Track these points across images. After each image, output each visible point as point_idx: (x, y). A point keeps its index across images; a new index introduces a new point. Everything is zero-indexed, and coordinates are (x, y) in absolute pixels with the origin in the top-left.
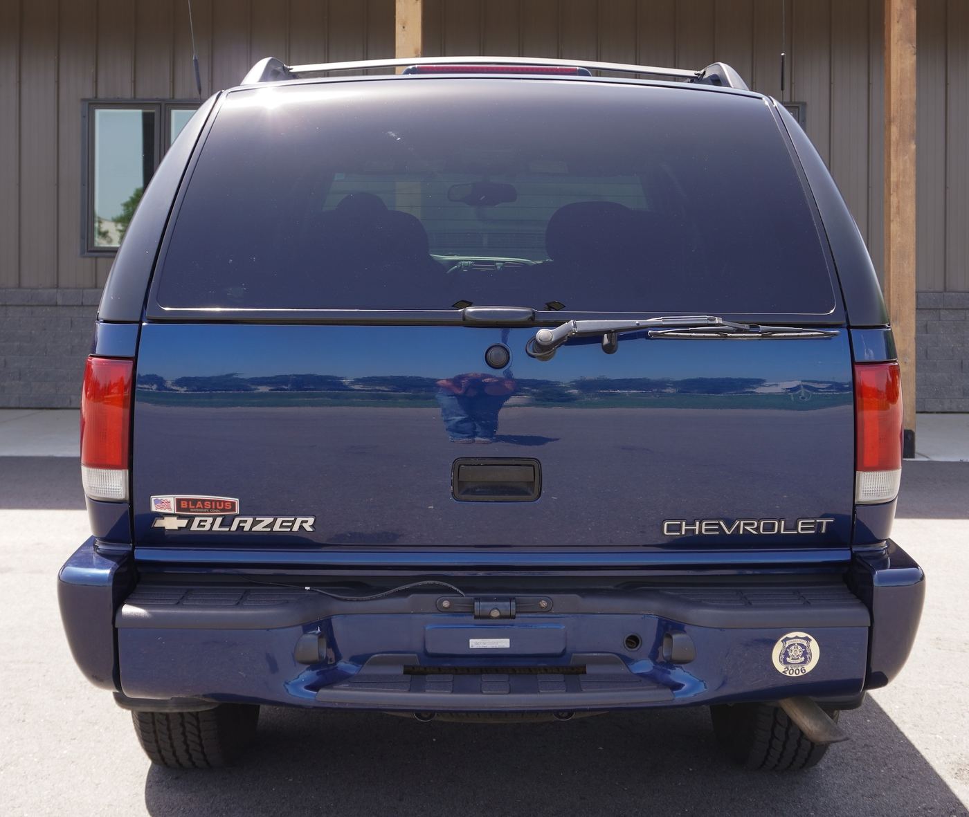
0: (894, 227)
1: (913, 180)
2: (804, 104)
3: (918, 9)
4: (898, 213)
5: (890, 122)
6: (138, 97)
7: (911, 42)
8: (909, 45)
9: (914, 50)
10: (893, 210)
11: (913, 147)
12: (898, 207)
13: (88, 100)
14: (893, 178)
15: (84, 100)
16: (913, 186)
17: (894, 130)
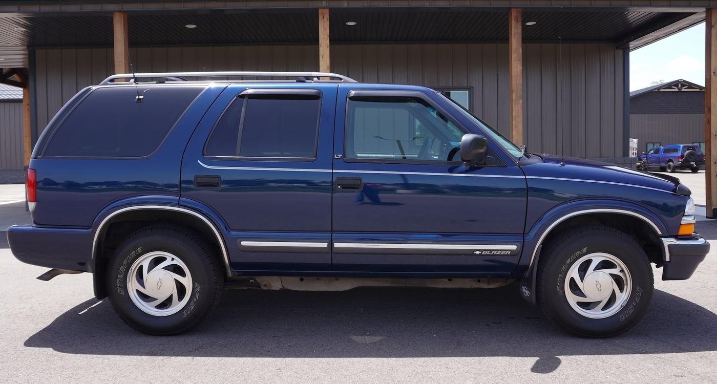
0: (514, 133)
1: (522, 114)
2: (473, 87)
3: (522, 48)
4: (516, 127)
5: (512, 93)
8: (519, 62)
9: (521, 64)
10: (514, 126)
11: (521, 101)
12: (516, 125)
14: (514, 114)
16: (521, 117)
17: (514, 95)
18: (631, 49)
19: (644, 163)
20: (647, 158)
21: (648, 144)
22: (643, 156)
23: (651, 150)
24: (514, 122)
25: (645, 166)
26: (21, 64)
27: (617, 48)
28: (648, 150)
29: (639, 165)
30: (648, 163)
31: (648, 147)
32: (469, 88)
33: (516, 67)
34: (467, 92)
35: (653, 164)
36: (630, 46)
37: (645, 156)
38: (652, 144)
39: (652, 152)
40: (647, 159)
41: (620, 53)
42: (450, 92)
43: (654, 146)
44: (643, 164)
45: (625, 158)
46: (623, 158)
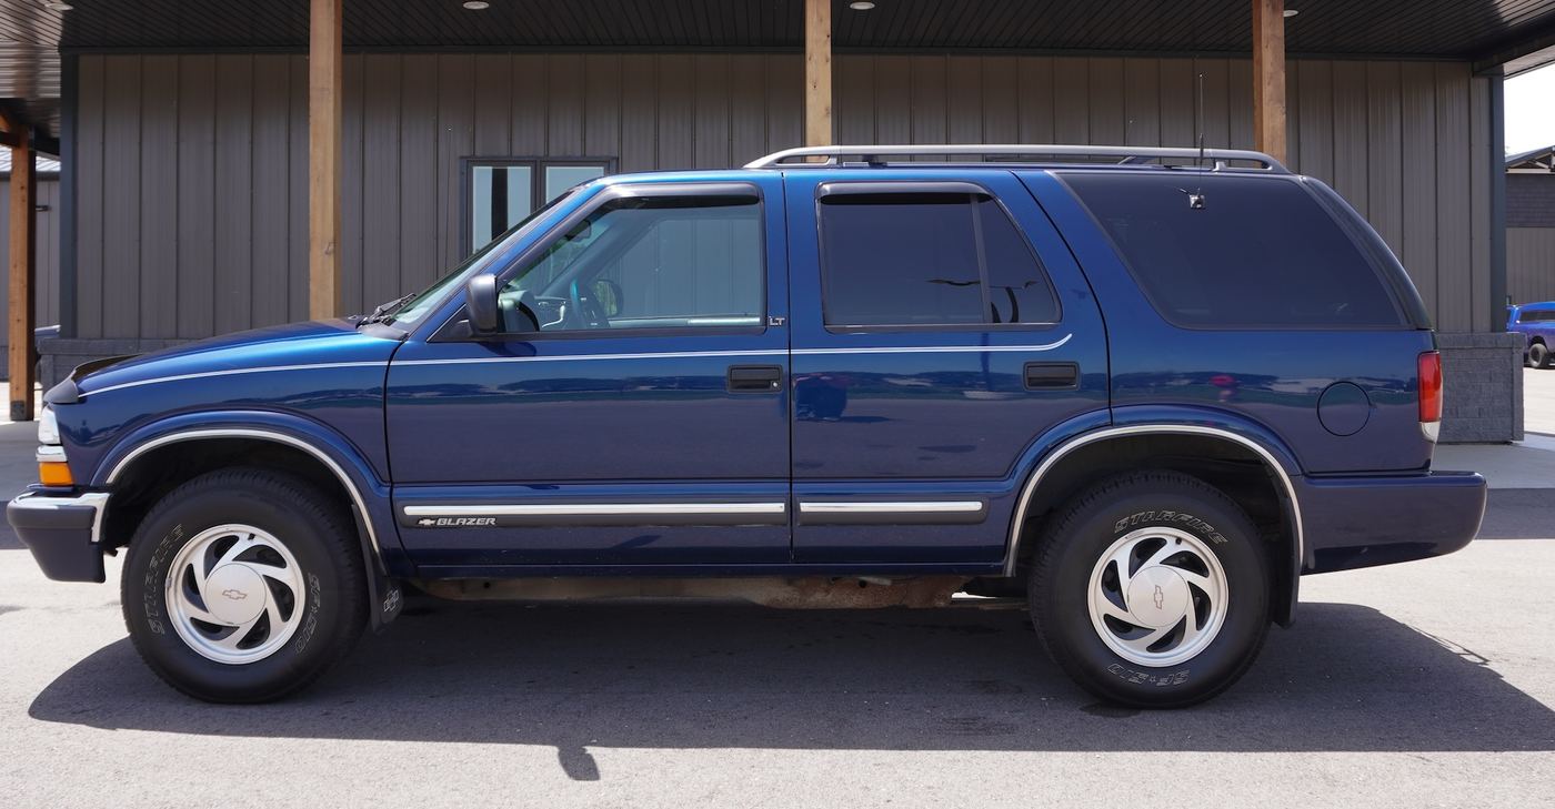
6: (514, 154)
7: (1280, 102)
9: (1284, 110)
13: (466, 157)
15: (462, 158)
26: (10, 89)
27: (1475, 74)
41: (1481, 85)
45: (1498, 334)
46: (1493, 334)
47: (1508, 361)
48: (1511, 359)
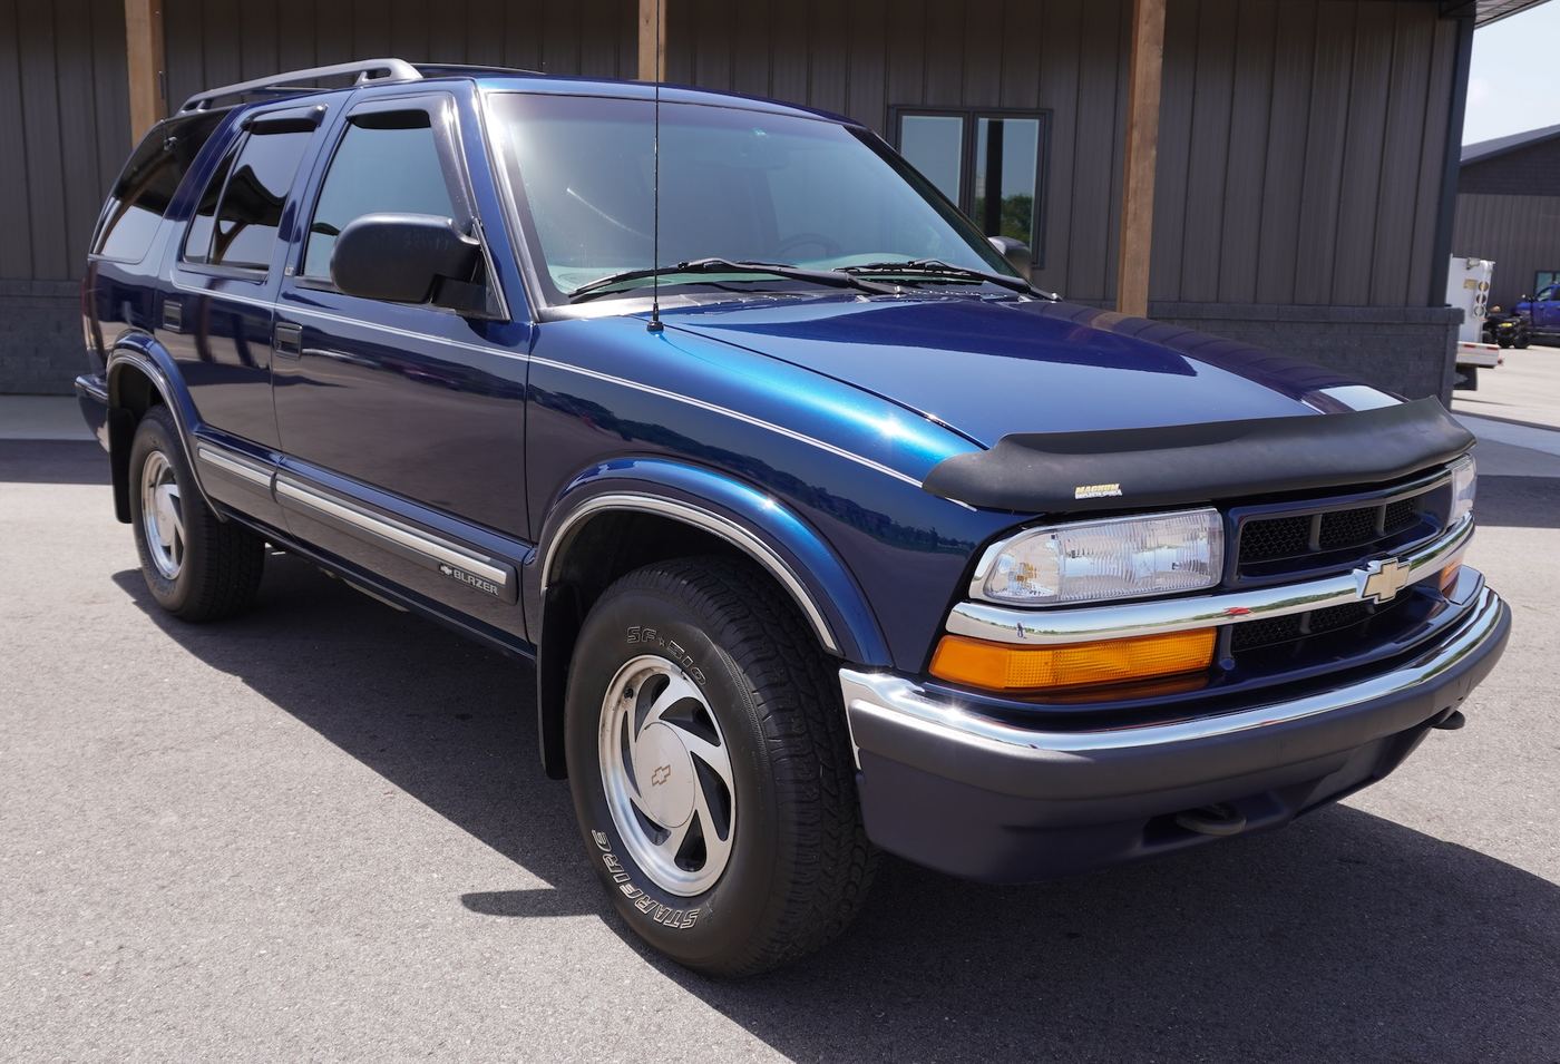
0: (1130, 235)
2: (1052, 111)
3: (1167, 10)
5: (1132, 127)
8: (1154, 47)
9: (1160, 53)
10: (1130, 217)
11: (1154, 153)
14: (1132, 184)
16: (1151, 194)
17: (1136, 135)
18: (1479, 18)
19: (1523, 322)
20: (1531, 309)
21: (1540, 275)
22: (1523, 304)
23: (1544, 291)
24: (1131, 206)
25: (1524, 330)
27: (1442, 15)
28: (1539, 289)
29: (1508, 329)
30: (1533, 325)
31: (1540, 281)
32: (1044, 115)
33: (1148, 60)
34: (1037, 122)
35: (1548, 327)
36: (1479, 10)
37: (1529, 304)
38: (1550, 275)
39: (1548, 293)
40: (1532, 314)
41: (1448, 28)
42: (1001, 124)
43: (1554, 279)
44: (1520, 327)
45: (1433, 309)
46: (1428, 309)
47: (1441, 338)
48: (1446, 337)
